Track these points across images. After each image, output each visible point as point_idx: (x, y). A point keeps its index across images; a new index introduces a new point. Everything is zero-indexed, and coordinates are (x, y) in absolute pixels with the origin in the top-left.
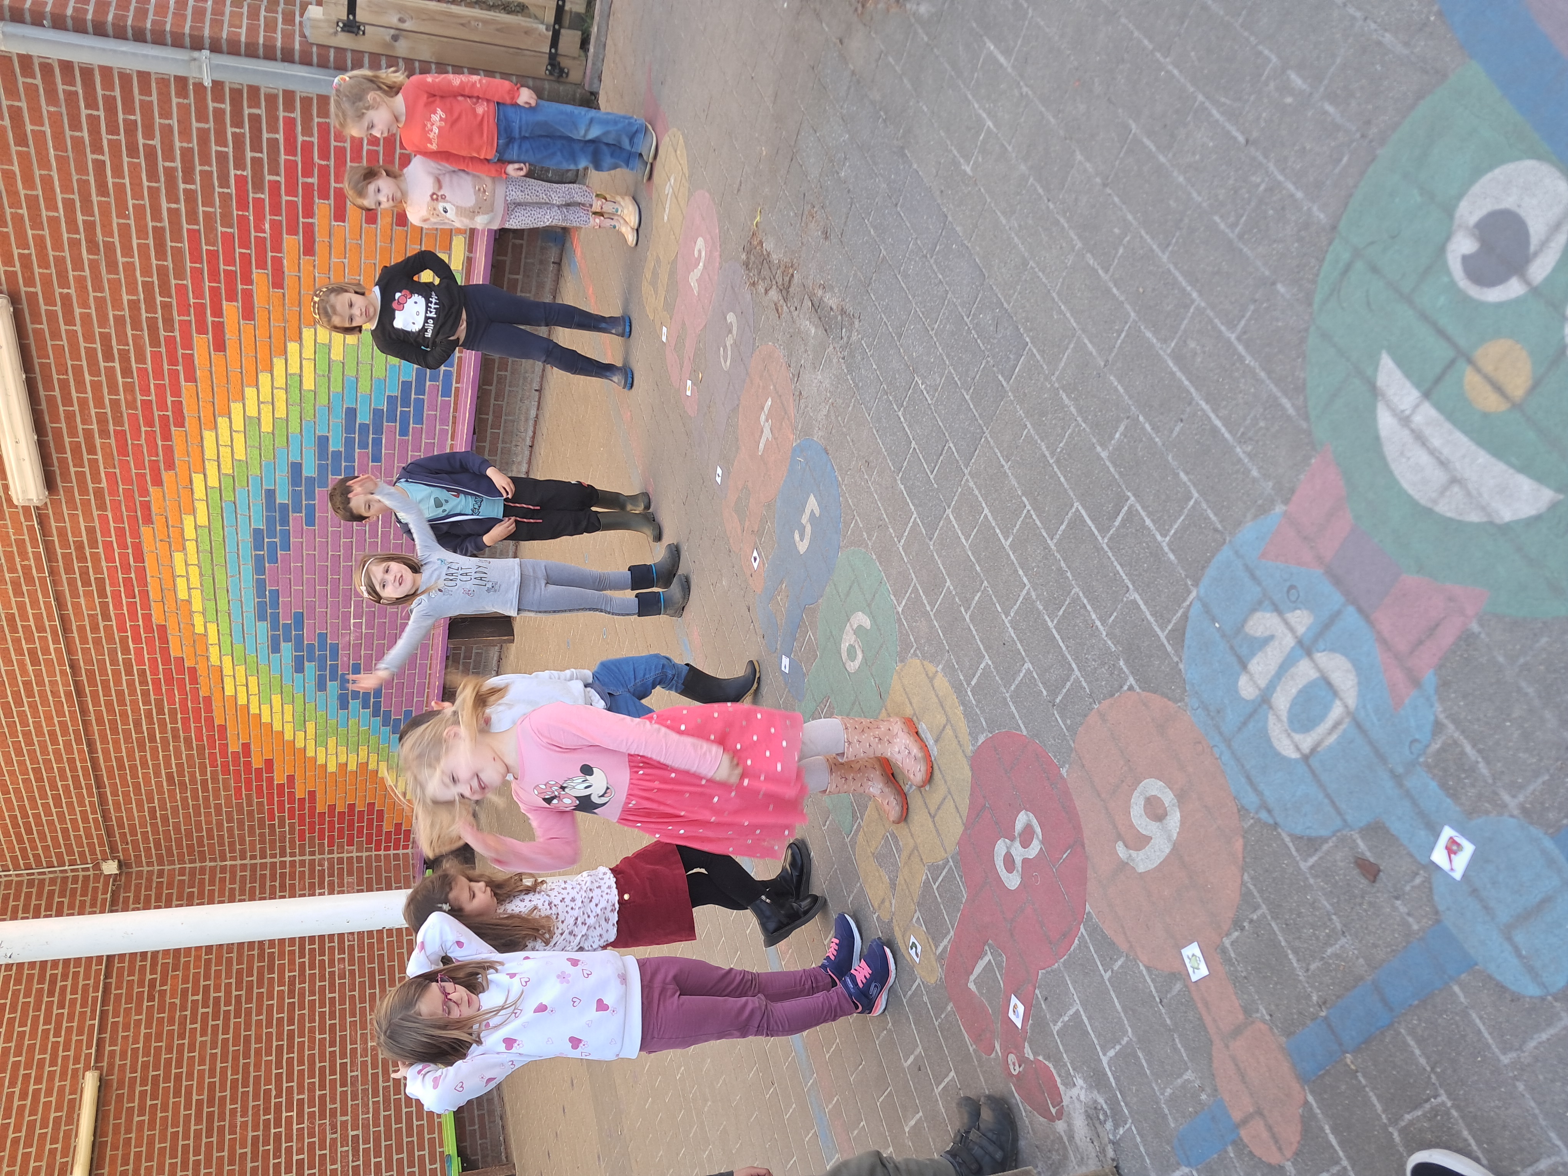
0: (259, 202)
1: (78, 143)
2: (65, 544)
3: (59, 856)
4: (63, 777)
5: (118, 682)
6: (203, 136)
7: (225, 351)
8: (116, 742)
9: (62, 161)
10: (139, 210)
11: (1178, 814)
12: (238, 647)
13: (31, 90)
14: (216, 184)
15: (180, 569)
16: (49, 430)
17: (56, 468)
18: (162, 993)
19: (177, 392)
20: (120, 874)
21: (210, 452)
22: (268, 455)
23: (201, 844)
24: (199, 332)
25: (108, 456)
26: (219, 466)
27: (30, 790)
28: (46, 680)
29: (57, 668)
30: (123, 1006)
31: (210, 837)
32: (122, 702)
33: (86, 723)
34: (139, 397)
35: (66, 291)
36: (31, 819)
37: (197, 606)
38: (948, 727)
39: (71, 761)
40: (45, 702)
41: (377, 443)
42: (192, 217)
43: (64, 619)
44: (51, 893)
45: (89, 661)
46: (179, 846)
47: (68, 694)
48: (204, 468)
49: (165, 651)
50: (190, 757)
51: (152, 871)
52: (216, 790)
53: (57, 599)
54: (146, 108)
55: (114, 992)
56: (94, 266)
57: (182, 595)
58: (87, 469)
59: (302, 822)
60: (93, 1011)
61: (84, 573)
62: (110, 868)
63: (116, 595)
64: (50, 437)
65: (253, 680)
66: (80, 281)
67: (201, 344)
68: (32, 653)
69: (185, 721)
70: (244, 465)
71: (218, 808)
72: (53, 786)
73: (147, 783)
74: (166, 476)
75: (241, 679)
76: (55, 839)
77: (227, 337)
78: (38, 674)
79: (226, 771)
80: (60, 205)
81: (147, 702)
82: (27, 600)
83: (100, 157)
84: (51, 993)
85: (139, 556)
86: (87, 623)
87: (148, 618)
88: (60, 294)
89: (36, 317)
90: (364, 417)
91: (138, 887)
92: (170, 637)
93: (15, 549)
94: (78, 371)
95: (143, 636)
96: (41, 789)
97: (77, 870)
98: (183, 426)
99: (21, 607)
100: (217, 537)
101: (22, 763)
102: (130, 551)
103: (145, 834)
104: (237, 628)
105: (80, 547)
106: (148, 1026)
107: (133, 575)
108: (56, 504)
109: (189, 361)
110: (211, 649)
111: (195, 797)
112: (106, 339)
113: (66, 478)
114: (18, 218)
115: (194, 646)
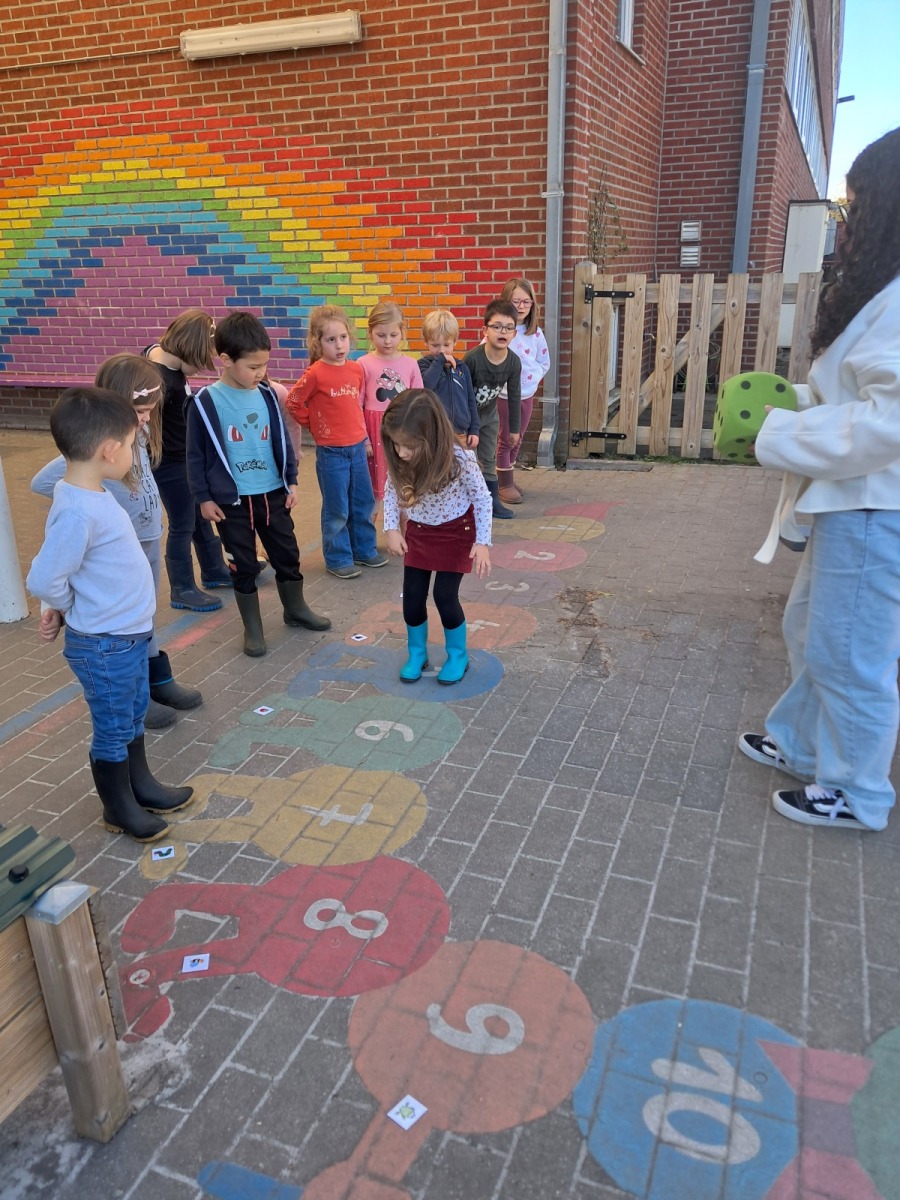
0: (457, 230)
1: (485, 101)
2: (144, 71)
6: (503, 191)
7: (336, 204)
9: (470, 88)
10: (441, 144)
11: (511, 1048)
12: (60, 211)
14: (468, 200)
15: (131, 164)
16: (250, 65)
17: (214, 68)
19: (295, 167)
21: (245, 191)
22: (248, 237)
24: (349, 185)
25: (231, 110)
26: (234, 198)
29: (17, 57)
34: (287, 137)
35: (369, 85)
37: (97, 177)
38: (391, 829)
42: (440, 182)
43: (69, 66)
45: (28, 84)
48: (230, 186)
49: (47, 149)
53: (89, 61)
54: (518, 151)
56: (393, 108)
57: (106, 165)
58: (217, 92)
61: (119, 85)
63: (100, 110)
64: (242, 65)
65: (27, 223)
66: (379, 97)
67: (341, 186)
68: (31, 36)
70: (238, 218)
74: (219, 156)
75: (26, 213)
77: (348, 206)
78: (9, 39)
80: (437, 85)
82: (84, 36)
83: (477, 117)
85: (139, 131)
86: (68, 85)
87: (80, 135)
88: (367, 81)
89: (344, 61)
90: (292, 312)
92: (62, 154)
93: (134, 30)
94: (303, 91)
95: (60, 131)
98: (267, 170)
99: (78, 31)
100: (167, 196)
102: (144, 123)
104: (80, 210)
105: (142, 83)
107: (120, 125)
108: (182, 66)
109: (325, 177)
110: (55, 188)
112: (334, 114)
113: (207, 75)
114: (423, 53)
115: (55, 174)
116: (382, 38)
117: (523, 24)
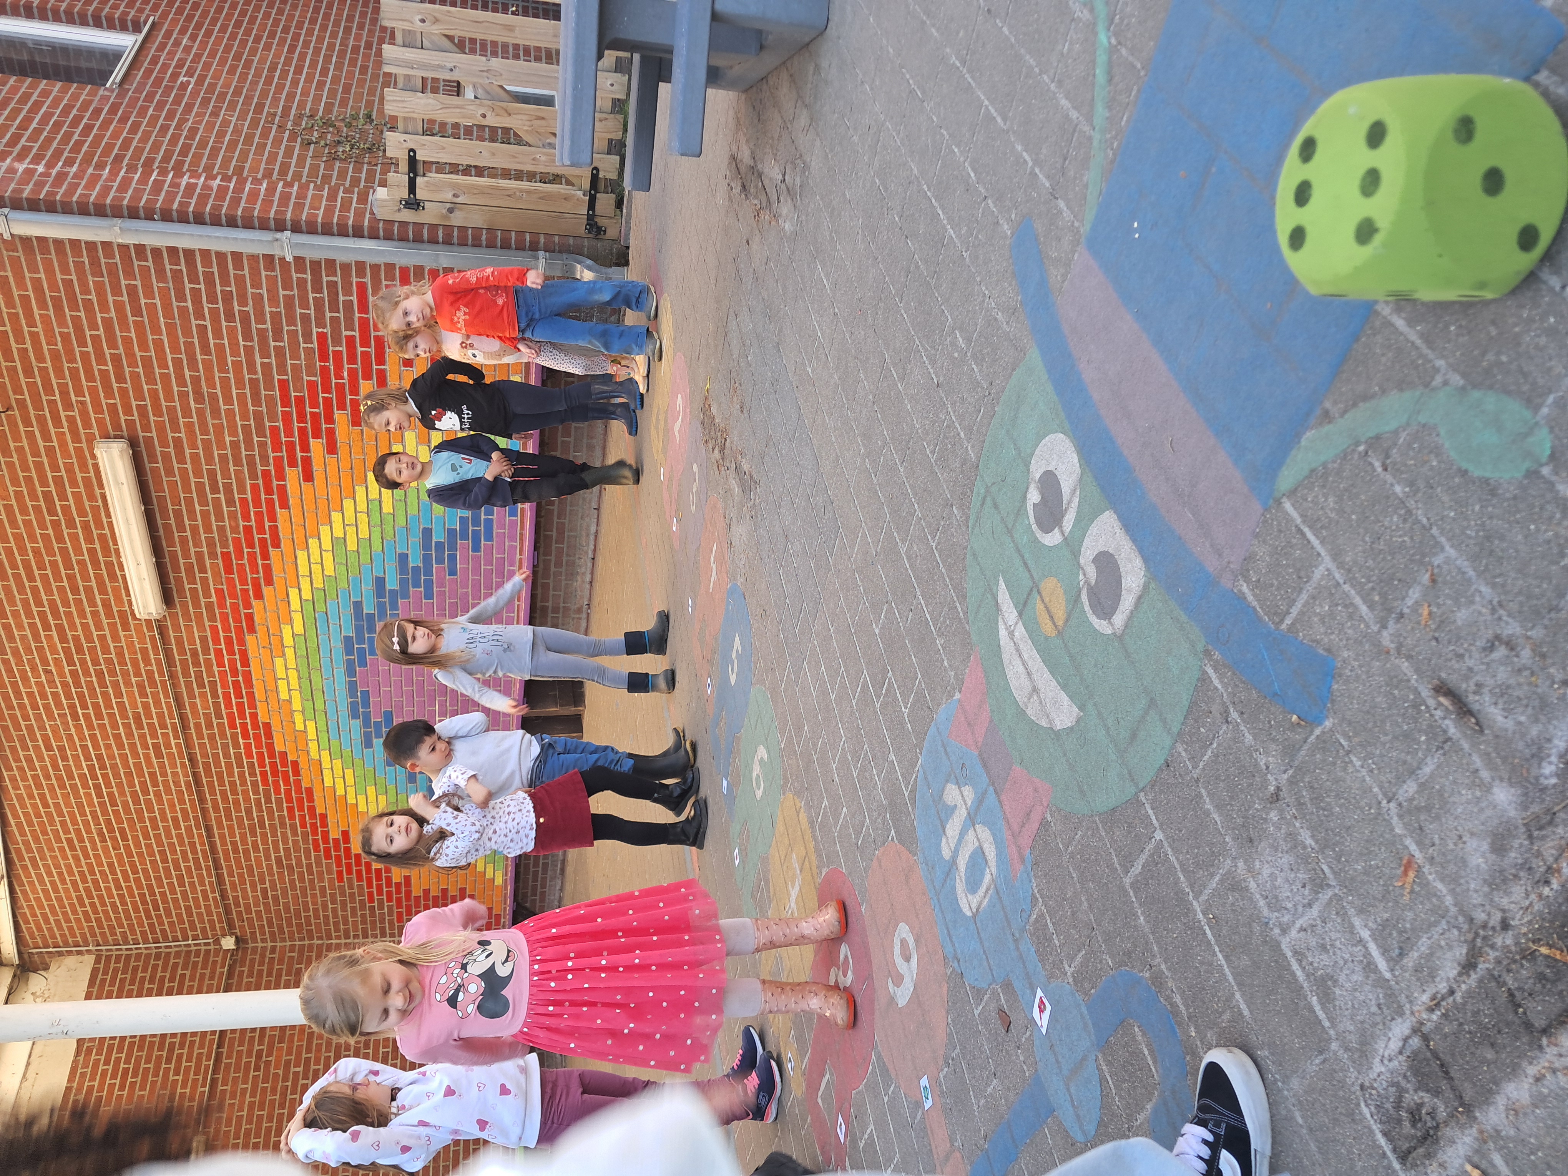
0: (338, 354)
1: (183, 311)
2: (182, 651)
3: (184, 931)
4: (186, 859)
5: (230, 774)
6: (289, 300)
7: (312, 481)
8: (231, 828)
9: (170, 327)
10: (237, 365)
11: (916, 957)
12: (335, 743)
13: (145, 271)
14: (301, 340)
15: (281, 673)
16: (166, 553)
17: (172, 586)
18: (268, 1063)
19: (273, 517)
20: (237, 949)
21: (303, 570)
22: (354, 571)
23: (309, 924)
24: (290, 466)
25: (216, 574)
26: (311, 581)
27: (156, 870)
28: (169, 771)
29: (178, 761)
30: (232, 1075)
31: (317, 917)
32: (234, 792)
33: (204, 811)
34: (241, 523)
35: (177, 435)
36: (158, 897)
37: (297, 705)
38: (807, 858)
39: (192, 845)
40: (168, 792)
41: (452, 558)
42: (282, 369)
43: (183, 718)
44: (175, 965)
45: (205, 755)
46: (290, 925)
47: (188, 784)
48: (299, 583)
49: (271, 747)
50: (295, 842)
51: (266, 947)
52: (320, 873)
53: (176, 700)
54: (240, 280)
55: (224, 1061)
56: (201, 413)
57: (284, 695)
58: (199, 586)
59: (399, 905)
60: (205, 1079)
61: (199, 676)
62: (229, 943)
63: (227, 696)
64: (167, 560)
65: (349, 773)
66: (189, 426)
67: (293, 475)
68: (156, 747)
69: (290, 810)
70: (333, 579)
71: (323, 890)
72: (177, 868)
73: (259, 865)
74: (266, 590)
75: (338, 772)
76: (179, 915)
77: (314, 469)
78: (162, 766)
79: (328, 856)
80: (170, 363)
81: (256, 792)
82: (151, 700)
83: (202, 322)
84: (169, 1061)
85: (245, 662)
86: (202, 720)
87: (254, 716)
88: (173, 437)
89: (153, 458)
90: (438, 536)
91: (253, 961)
92: (274, 734)
93: (139, 656)
94: (189, 502)
95: (251, 732)
96: (167, 870)
97: (199, 944)
98: (279, 547)
99: (146, 706)
100: (312, 644)
101: (149, 846)
102: (237, 657)
103: (258, 912)
104: (332, 725)
105: (194, 653)
106: (253, 1095)
107: (240, 678)
108: (174, 617)
109: (282, 490)
110: (310, 744)
111: (302, 880)
112: (212, 474)
113: (182, 593)
114: (135, 376)
115: (295, 742)
116: (123, 418)
117: (91, 264)
